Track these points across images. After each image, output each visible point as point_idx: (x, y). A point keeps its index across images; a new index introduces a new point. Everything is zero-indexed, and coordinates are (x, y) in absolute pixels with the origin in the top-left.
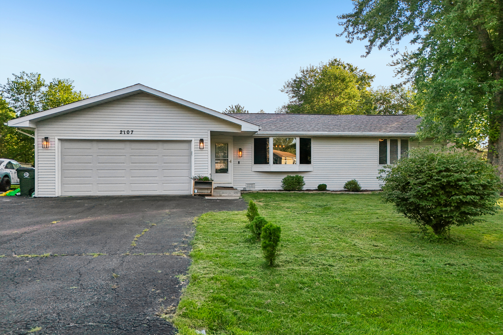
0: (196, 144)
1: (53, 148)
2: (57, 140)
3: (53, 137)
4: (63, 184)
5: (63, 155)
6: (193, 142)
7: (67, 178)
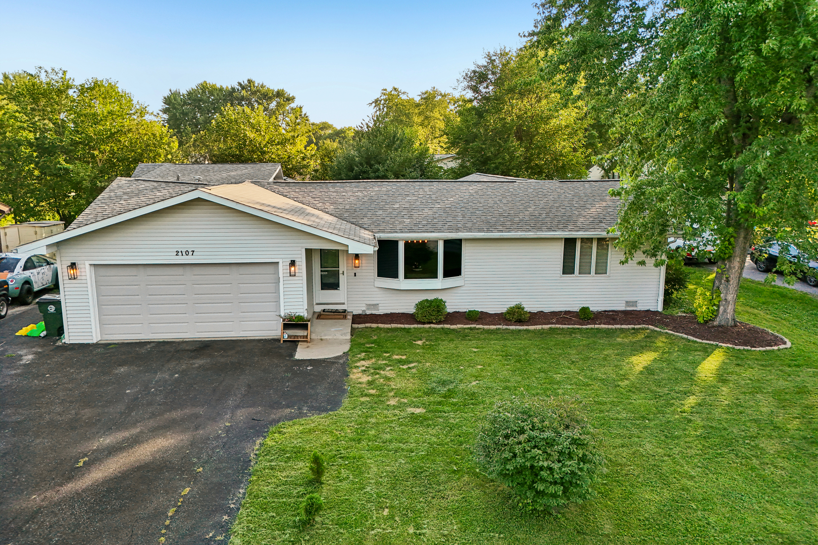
0: (285, 268)
1: (83, 278)
2: (88, 266)
3: (83, 262)
4: (102, 323)
5: (98, 285)
6: (280, 265)
7: (106, 317)
